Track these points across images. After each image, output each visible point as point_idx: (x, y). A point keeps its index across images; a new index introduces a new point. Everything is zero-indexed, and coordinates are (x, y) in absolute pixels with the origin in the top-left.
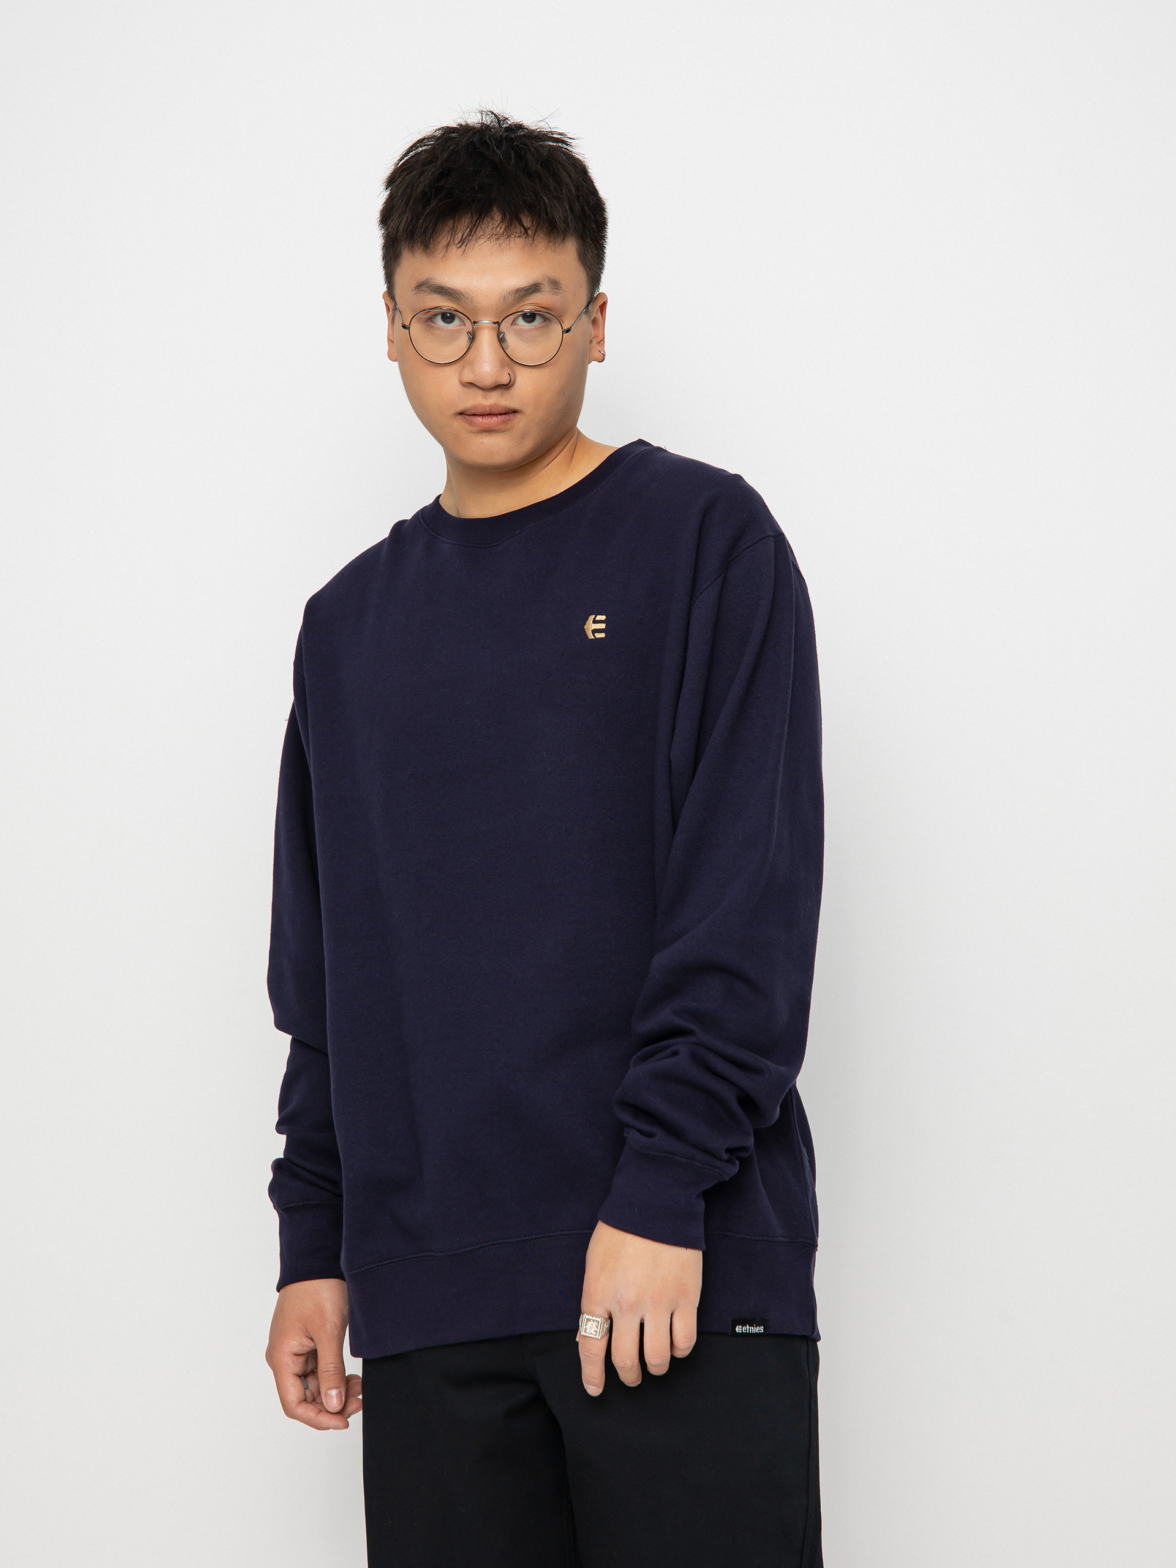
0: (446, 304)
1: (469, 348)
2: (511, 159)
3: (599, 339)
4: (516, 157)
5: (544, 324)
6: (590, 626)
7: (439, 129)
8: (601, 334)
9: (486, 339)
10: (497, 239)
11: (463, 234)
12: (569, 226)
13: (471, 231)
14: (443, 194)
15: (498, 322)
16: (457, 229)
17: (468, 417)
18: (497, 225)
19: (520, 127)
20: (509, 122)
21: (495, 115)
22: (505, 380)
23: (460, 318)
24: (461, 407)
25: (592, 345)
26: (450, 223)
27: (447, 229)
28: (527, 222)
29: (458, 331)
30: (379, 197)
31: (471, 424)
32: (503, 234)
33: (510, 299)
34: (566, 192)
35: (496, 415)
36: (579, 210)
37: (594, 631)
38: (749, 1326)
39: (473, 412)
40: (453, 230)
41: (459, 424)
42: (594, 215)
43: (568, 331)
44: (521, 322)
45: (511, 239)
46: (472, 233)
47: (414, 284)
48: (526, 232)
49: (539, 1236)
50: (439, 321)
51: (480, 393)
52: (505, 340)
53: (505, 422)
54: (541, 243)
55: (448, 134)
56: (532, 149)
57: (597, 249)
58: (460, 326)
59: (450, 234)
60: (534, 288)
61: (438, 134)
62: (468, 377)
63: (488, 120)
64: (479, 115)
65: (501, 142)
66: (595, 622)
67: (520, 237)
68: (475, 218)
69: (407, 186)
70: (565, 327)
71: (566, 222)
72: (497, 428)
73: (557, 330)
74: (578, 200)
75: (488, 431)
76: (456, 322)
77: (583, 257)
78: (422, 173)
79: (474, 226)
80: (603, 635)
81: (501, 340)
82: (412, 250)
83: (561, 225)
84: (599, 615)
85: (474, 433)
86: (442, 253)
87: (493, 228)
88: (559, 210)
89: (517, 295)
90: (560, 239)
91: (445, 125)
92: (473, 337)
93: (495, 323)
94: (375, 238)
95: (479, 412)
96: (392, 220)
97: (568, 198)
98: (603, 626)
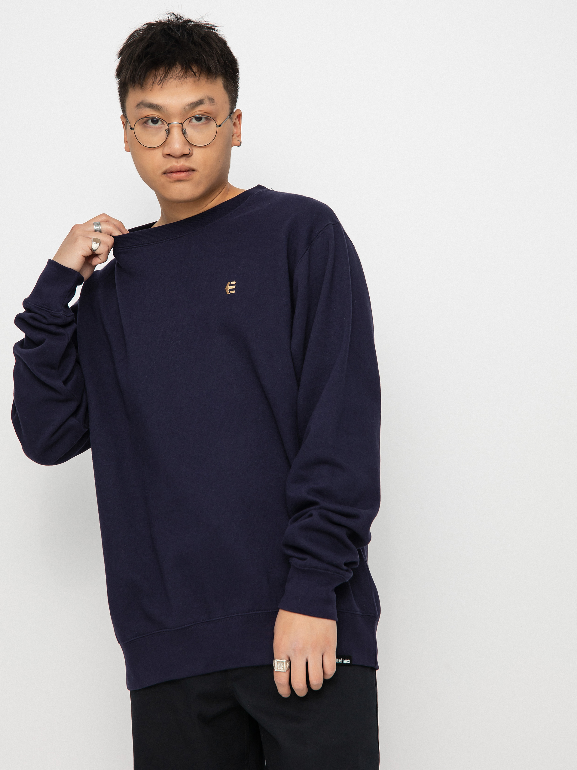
0: (153, 113)
1: (167, 138)
2: (185, 36)
3: (238, 134)
4: (187, 35)
5: (206, 121)
6: (228, 288)
7: (146, 24)
8: (239, 132)
9: (176, 133)
10: (180, 79)
11: (161, 78)
12: (218, 71)
13: (165, 75)
14: (149, 56)
15: (181, 123)
16: (157, 75)
17: (169, 175)
18: (179, 71)
19: (189, 21)
20: (183, 19)
21: (176, 16)
22: (187, 152)
23: (161, 121)
24: (164, 169)
25: (234, 137)
26: (154, 72)
27: (152, 75)
28: (195, 69)
29: (160, 128)
30: (115, 62)
31: (170, 177)
32: (183, 76)
33: (188, 108)
34: (215, 53)
35: (183, 171)
36: (223, 62)
37: (230, 290)
38: (342, 659)
39: (172, 170)
40: (156, 76)
41: (164, 179)
42: (231, 65)
43: (220, 126)
44: (194, 121)
45: (187, 79)
46: (166, 77)
47: (136, 104)
48: (195, 74)
49: (226, 617)
50: (151, 124)
51: (174, 160)
52: (186, 132)
53: (188, 176)
54: (203, 80)
55: (150, 26)
56: (196, 31)
57: (233, 82)
58: (162, 125)
59: (154, 77)
60: (200, 102)
61: (146, 26)
62: (167, 151)
63: (172, 18)
64: (166, 16)
65: (179, 28)
66: (231, 285)
67: (192, 77)
68: (167, 69)
69: (130, 54)
70: (218, 124)
71: (216, 68)
72: (184, 179)
73: (213, 125)
74: (222, 57)
75: (180, 181)
76: (160, 123)
77: (226, 88)
78: (137, 46)
79: (167, 72)
80: (234, 292)
81: (184, 133)
82: (134, 87)
83: (214, 70)
84: (232, 281)
85: (172, 182)
86: (150, 88)
87: (177, 74)
88: (212, 62)
89: (191, 106)
90: (213, 78)
91: (149, 22)
92: (168, 132)
93: (180, 123)
94: (114, 84)
95: (174, 170)
96: (123, 73)
97: (217, 56)
98: (234, 287)
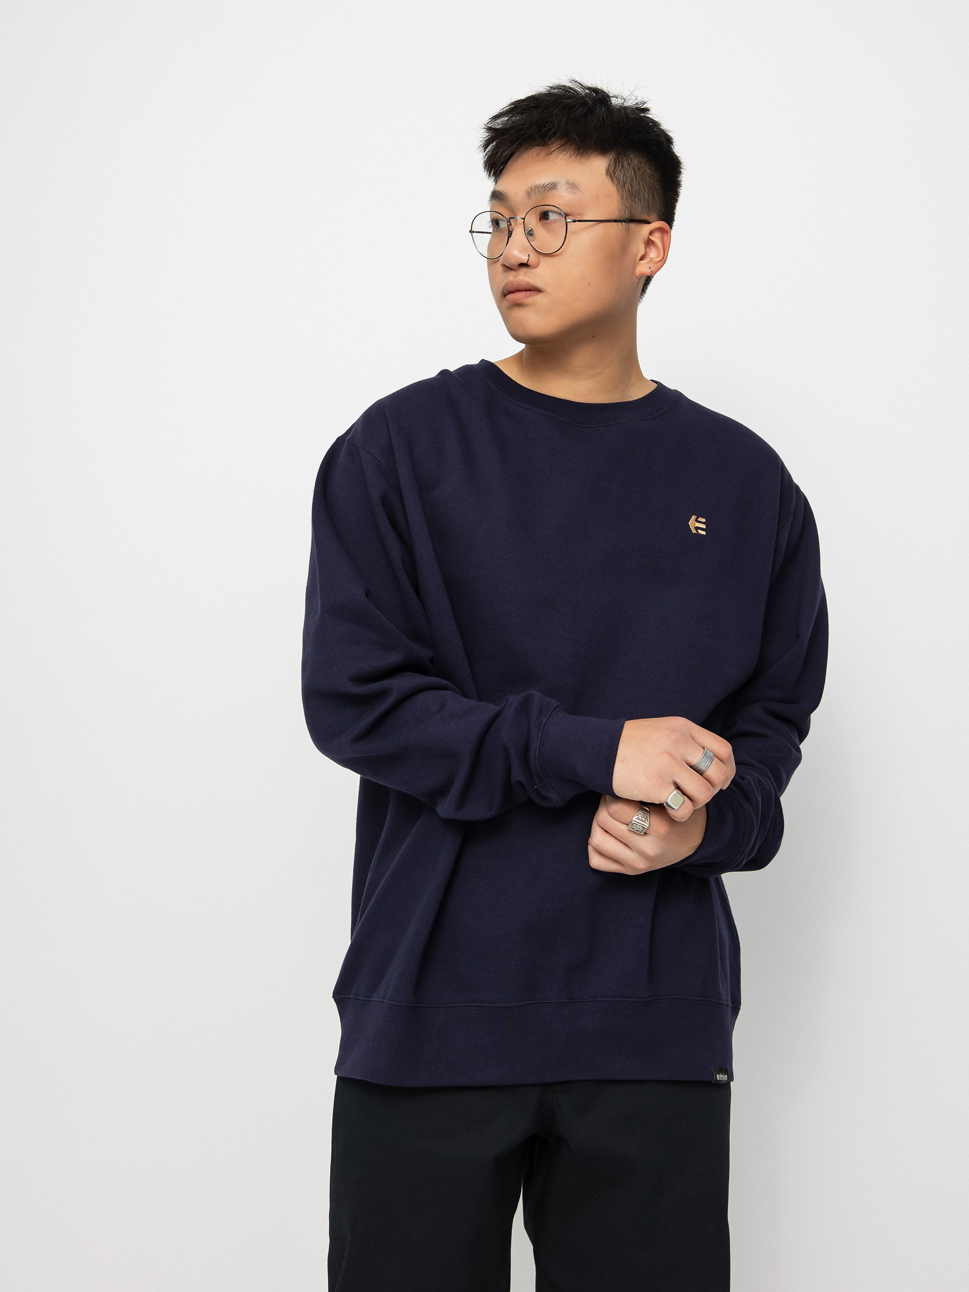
6: (693, 523)
37: (697, 528)
66: (697, 521)
80: (704, 533)
84: (700, 517)
98: (704, 526)
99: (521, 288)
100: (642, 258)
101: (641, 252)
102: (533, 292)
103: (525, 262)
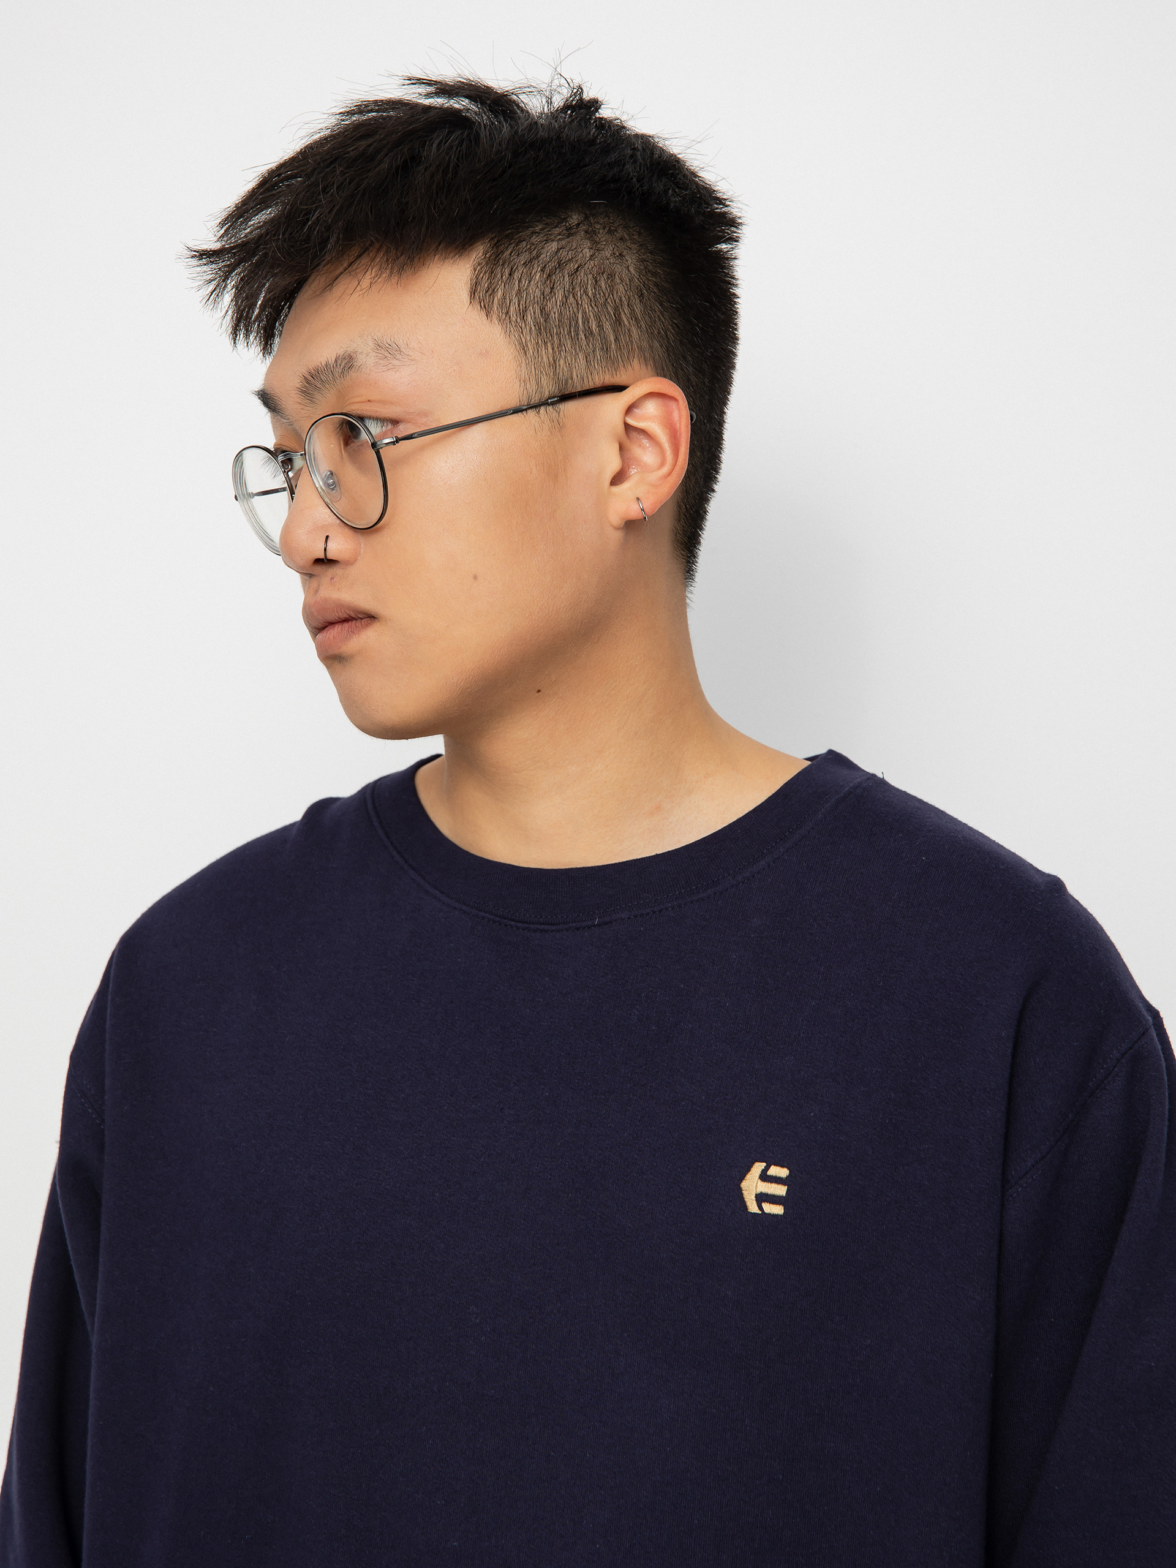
6: (752, 1185)
37: (761, 1198)
66: (764, 1177)
80: (778, 1210)
84: (775, 1165)
98: (781, 1190)
99: (331, 617)
100: (618, 479)
101: (613, 464)
102: (358, 623)
103: (322, 556)
